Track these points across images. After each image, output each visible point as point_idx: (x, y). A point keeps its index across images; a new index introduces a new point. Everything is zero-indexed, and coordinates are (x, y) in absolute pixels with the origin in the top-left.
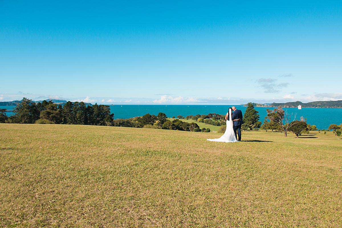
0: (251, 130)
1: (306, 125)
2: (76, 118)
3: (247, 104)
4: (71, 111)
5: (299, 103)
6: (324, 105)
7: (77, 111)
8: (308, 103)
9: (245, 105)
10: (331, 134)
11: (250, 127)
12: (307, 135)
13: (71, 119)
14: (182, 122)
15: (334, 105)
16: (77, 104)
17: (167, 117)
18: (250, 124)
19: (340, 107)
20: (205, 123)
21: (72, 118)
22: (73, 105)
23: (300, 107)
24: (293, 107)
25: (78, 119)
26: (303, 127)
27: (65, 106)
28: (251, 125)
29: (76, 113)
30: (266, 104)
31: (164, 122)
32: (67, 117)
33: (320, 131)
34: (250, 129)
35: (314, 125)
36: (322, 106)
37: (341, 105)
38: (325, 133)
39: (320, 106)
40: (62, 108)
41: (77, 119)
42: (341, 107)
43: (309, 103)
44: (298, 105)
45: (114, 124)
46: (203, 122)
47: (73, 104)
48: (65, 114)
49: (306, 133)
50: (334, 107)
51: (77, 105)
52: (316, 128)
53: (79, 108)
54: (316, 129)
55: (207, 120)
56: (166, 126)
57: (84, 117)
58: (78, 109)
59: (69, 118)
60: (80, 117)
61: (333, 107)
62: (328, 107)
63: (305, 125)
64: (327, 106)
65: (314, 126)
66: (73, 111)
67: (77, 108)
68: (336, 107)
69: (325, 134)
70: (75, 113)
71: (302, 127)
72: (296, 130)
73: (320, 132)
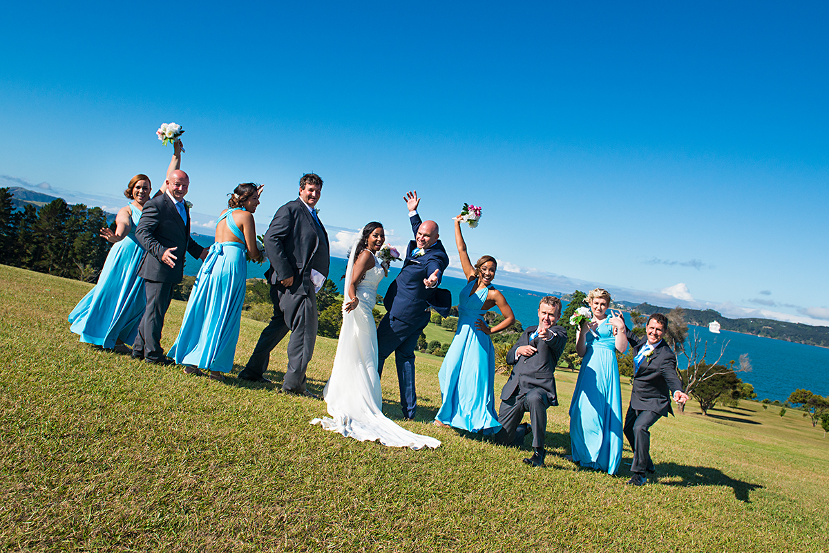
0: (569, 367)
1: (735, 382)
2: (70, 252)
3: (571, 295)
4: (61, 228)
5: (712, 315)
6: (781, 332)
7: (77, 231)
8: (736, 320)
9: (566, 296)
10: (796, 418)
11: (568, 360)
12: (732, 410)
13: (56, 253)
14: (378, 314)
15: (806, 338)
16: (81, 211)
17: (337, 291)
18: (571, 353)
19: (822, 343)
20: (446, 327)
21: (60, 249)
22: (70, 212)
23: (714, 327)
24: (694, 322)
25: (78, 257)
26: (727, 385)
27: (45, 213)
28: (573, 355)
29: (74, 237)
30: (624, 302)
31: (328, 306)
32: (46, 244)
33: (766, 405)
34: (567, 365)
35: (747, 384)
36: (773, 334)
37: (825, 339)
38: (783, 412)
39: (768, 333)
40: (36, 217)
41: (74, 255)
42: (824, 345)
43: (741, 320)
44: (710, 322)
45: (182, 286)
46: (440, 324)
47: (70, 209)
48: (40, 234)
49: (728, 405)
50: (807, 341)
51: (81, 213)
52: (752, 392)
53: (86, 224)
54: (753, 395)
55: (451, 320)
56: (329, 318)
57: (98, 253)
58: (81, 226)
59: (51, 249)
60: (83, 251)
61: (803, 342)
62: (789, 340)
63: (731, 380)
64: (787, 336)
65: (749, 387)
66: (65, 228)
67: (81, 222)
68: (811, 342)
69: (782, 416)
70: (72, 236)
71: (724, 385)
72: (703, 391)
73: (765, 407)
